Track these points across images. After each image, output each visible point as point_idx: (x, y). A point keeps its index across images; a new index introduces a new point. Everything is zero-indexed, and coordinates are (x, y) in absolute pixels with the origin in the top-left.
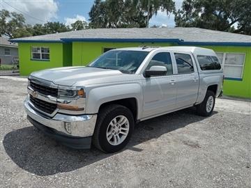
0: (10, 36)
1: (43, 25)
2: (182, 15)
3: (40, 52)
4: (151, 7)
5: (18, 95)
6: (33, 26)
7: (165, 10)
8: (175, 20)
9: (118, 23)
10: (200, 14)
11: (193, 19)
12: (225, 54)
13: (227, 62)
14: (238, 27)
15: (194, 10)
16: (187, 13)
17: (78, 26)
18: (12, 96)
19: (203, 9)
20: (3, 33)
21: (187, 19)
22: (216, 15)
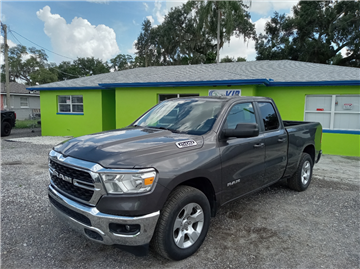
0: (27, 80)
1: (72, 63)
2: (265, 41)
3: (69, 102)
4: (222, 33)
5: (42, 167)
6: (58, 65)
7: (242, 36)
8: (256, 48)
9: (175, 57)
10: (291, 39)
11: (282, 46)
12: (334, 96)
13: (339, 107)
14: (347, 54)
15: (282, 33)
16: (272, 39)
17: (120, 62)
18: (33, 169)
19: (295, 31)
20: (17, 77)
21: (274, 46)
22: (314, 39)
